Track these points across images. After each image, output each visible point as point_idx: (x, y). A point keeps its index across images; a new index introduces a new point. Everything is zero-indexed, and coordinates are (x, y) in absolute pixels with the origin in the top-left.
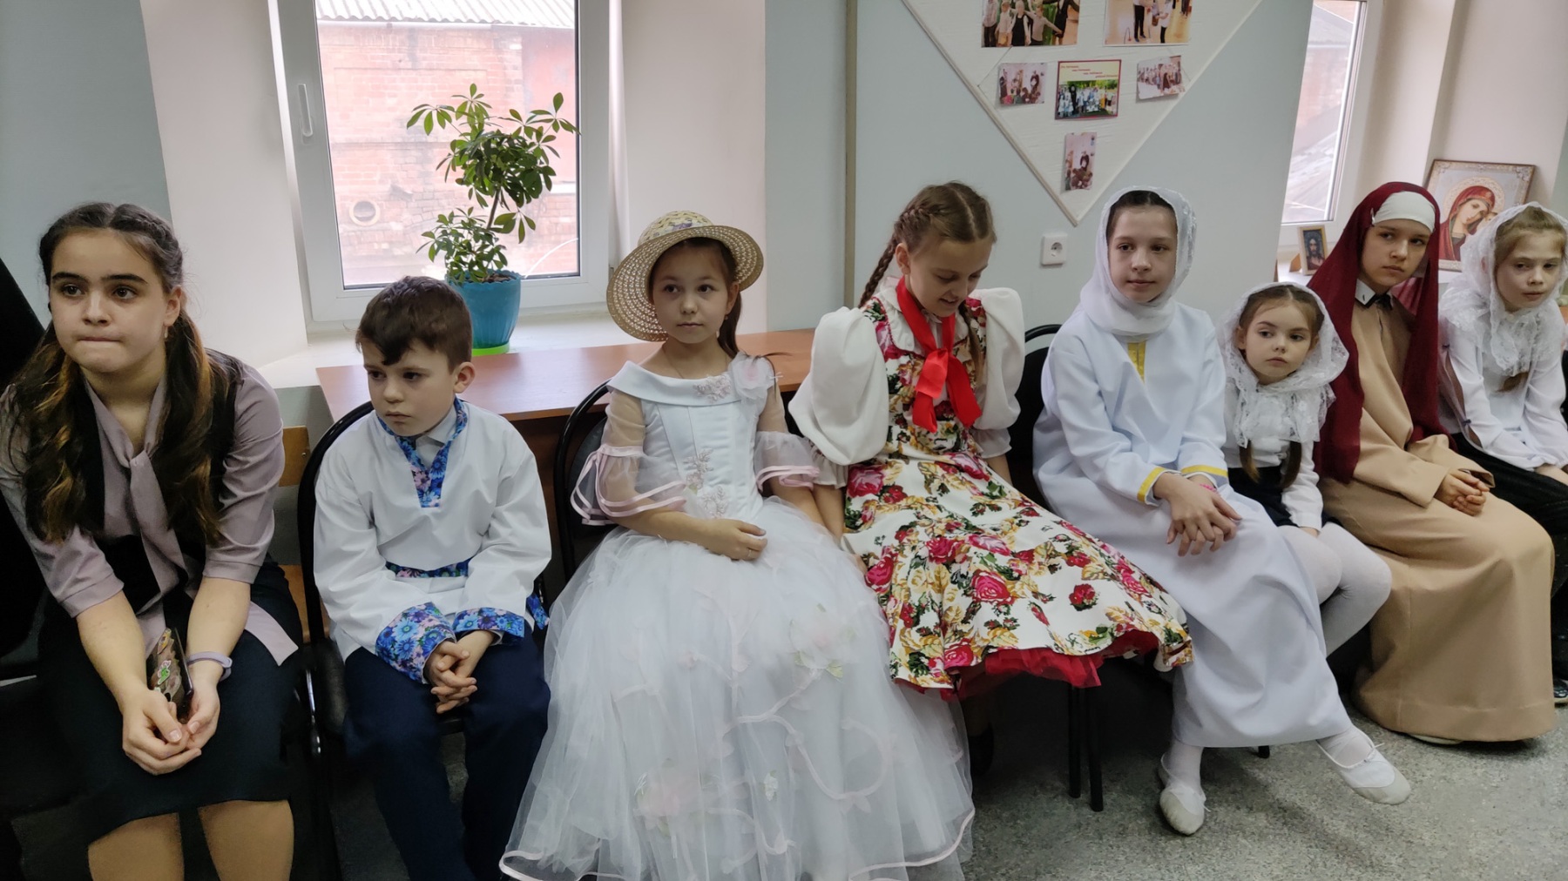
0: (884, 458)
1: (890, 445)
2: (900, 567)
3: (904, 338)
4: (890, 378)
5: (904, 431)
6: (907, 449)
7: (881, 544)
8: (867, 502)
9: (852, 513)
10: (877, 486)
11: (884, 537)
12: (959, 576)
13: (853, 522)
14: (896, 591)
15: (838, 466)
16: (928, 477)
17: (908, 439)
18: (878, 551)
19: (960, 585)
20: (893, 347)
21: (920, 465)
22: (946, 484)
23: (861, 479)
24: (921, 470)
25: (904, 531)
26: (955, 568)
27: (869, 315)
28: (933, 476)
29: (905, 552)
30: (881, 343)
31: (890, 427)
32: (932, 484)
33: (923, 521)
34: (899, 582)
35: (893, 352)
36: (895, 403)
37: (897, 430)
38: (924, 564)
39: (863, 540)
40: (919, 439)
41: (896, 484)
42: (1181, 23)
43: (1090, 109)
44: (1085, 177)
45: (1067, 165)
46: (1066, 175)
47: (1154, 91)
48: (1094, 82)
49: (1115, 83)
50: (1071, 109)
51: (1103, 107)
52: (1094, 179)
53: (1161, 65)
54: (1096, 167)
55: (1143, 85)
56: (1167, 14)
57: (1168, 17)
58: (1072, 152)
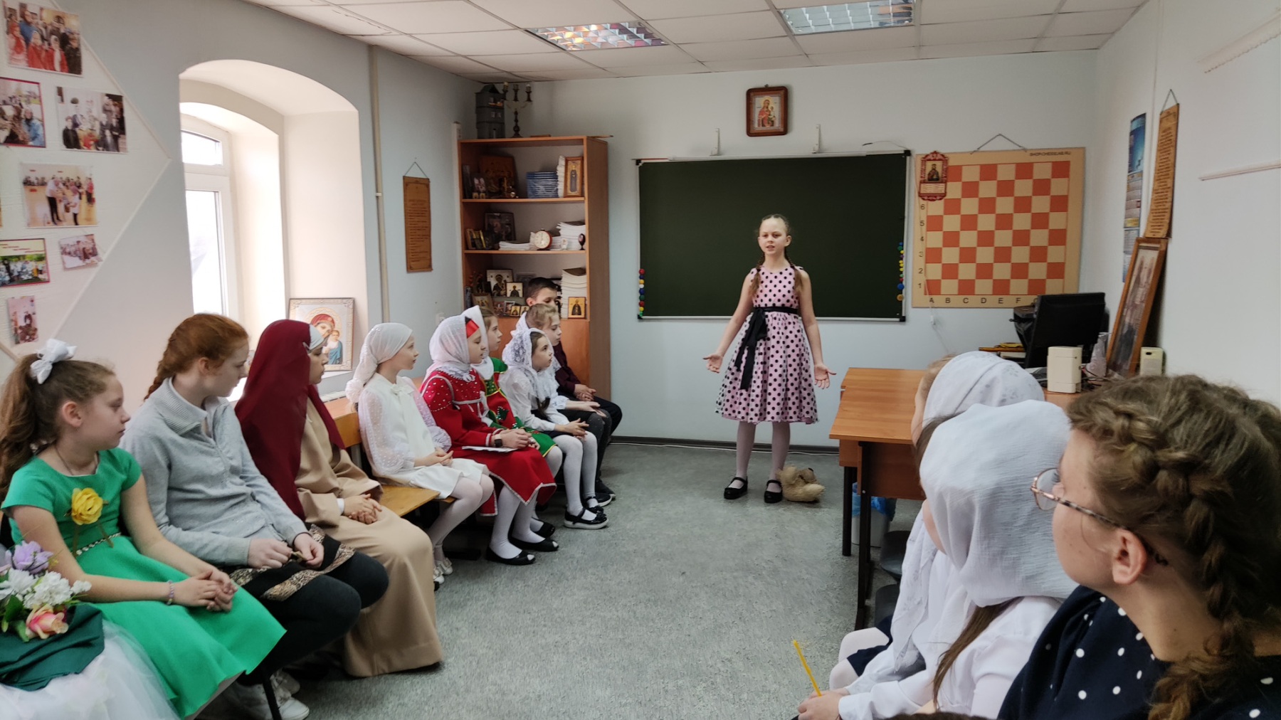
42: (89, 210)
43: (25, 277)
44: (31, 332)
45: (13, 324)
46: (14, 332)
47: (76, 262)
48: (24, 257)
49: (44, 256)
51: (36, 275)
53: (78, 242)
55: (67, 258)
57: (77, 206)
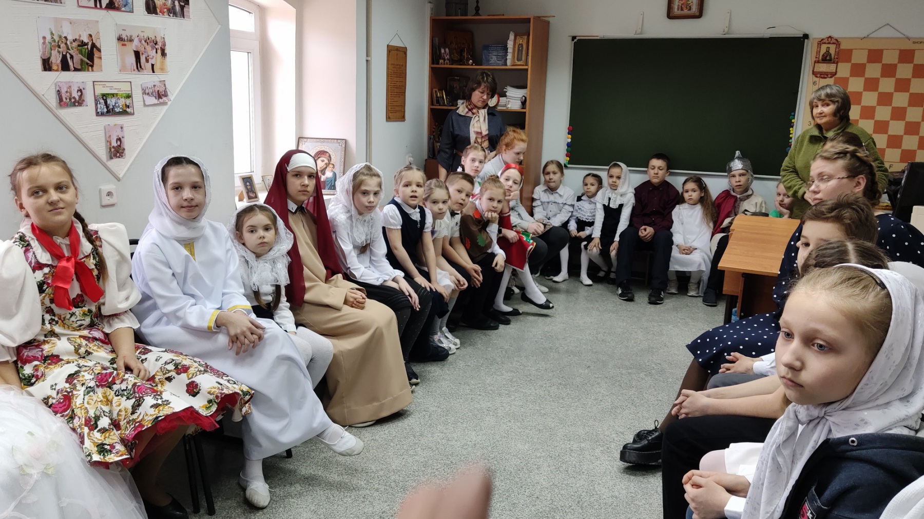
0: (42, 338)
1: (45, 327)
2: (77, 397)
3: (44, 257)
4: (38, 283)
5: (53, 318)
6: (58, 329)
7: (55, 389)
8: (36, 366)
9: (26, 375)
10: (40, 357)
11: (56, 384)
12: (120, 391)
13: (27, 382)
14: (77, 411)
15: (8, 348)
16: (77, 347)
17: (57, 323)
18: (54, 394)
19: (122, 396)
20: (38, 263)
21: (68, 339)
22: (88, 350)
23: (26, 353)
24: (70, 343)
25: (71, 378)
26: (116, 387)
27: (17, 243)
28: (80, 346)
29: (77, 388)
30: (29, 261)
31: (43, 316)
32: (80, 351)
33: (84, 369)
34: (78, 406)
35: (38, 266)
36: (44, 299)
37: (48, 317)
38: (93, 391)
39: (41, 389)
40: (64, 322)
41: (54, 354)
43: (117, 110)
44: (120, 151)
45: (108, 144)
46: (109, 150)
47: (152, 100)
48: (117, 94)
49: (130, 95)
50: (105, 110)
51: (125, 109)
52: (126, 152)
53: (154, 86)
54: (127, 144)
55: (146, 97)
56: (153, 57)
57: (154, 58)
58: (110, 136)
